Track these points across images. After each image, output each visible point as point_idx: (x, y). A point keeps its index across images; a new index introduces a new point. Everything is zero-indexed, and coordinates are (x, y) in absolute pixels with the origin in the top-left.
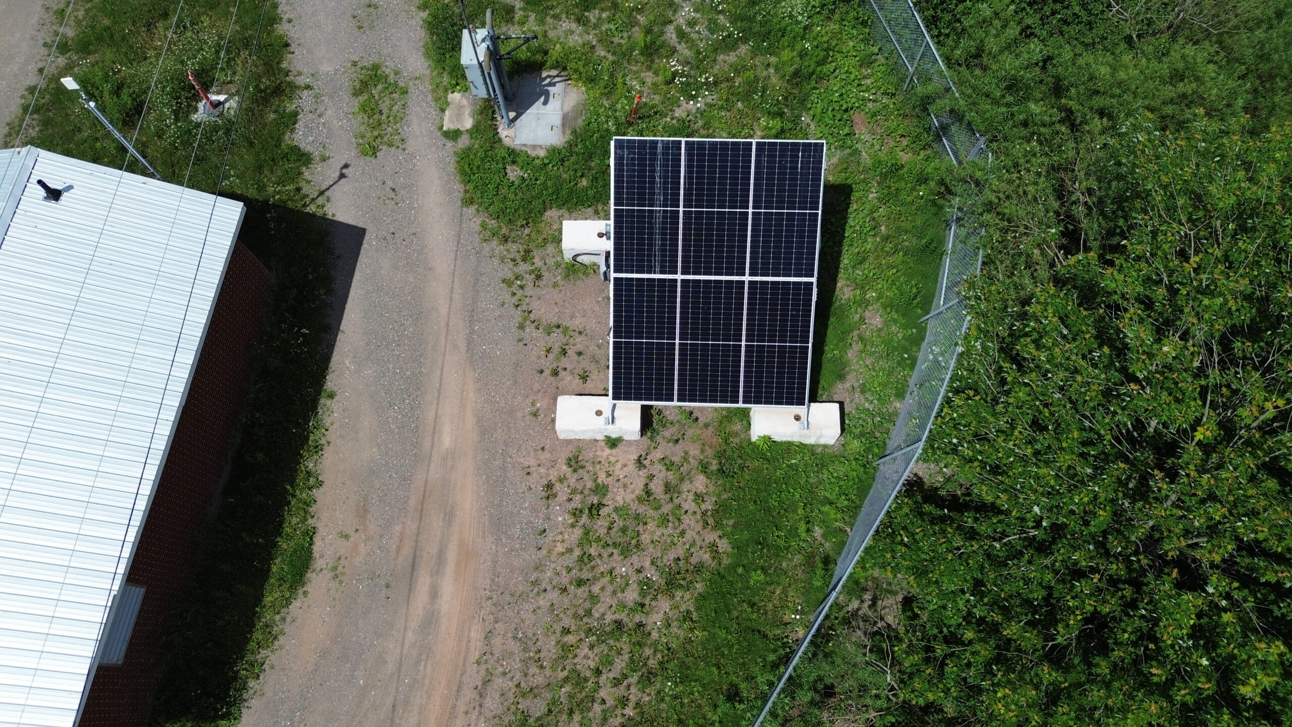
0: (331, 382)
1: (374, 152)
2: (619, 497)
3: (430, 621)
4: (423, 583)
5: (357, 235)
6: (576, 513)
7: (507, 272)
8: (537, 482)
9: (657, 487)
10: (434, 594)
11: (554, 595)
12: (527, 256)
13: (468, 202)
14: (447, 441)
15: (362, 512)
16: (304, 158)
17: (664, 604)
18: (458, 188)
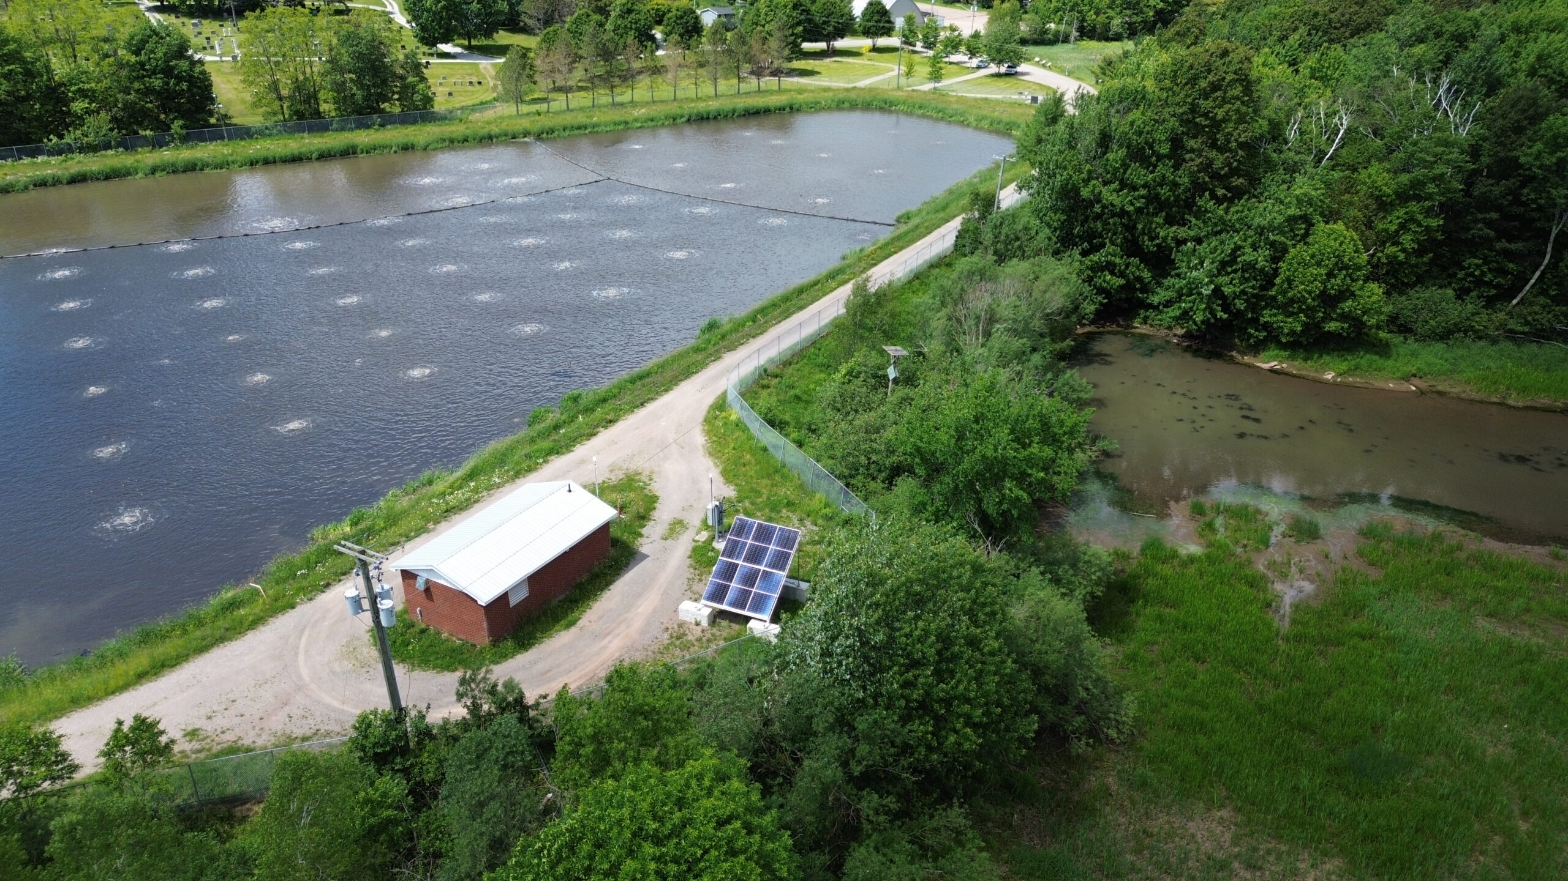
0: (611, 587)
1: (666, 539)
2: (690, 637)
3: (605, 648)
4: (609, 638)
5: (645, 557)
6: (672, 637)
7: (691, 577)
8: (663, 627)
9: (704, 639)
10: (610, 642)
11: (650, 653)
12: (701, 575)
13: (690, 557)
14: (640, 610)
15: (600, 618)
16: (641, 535)
17: (687, 665)
18: (689, 553)
